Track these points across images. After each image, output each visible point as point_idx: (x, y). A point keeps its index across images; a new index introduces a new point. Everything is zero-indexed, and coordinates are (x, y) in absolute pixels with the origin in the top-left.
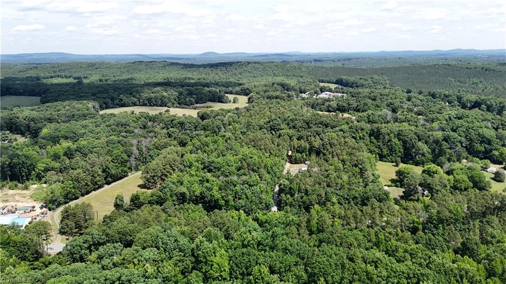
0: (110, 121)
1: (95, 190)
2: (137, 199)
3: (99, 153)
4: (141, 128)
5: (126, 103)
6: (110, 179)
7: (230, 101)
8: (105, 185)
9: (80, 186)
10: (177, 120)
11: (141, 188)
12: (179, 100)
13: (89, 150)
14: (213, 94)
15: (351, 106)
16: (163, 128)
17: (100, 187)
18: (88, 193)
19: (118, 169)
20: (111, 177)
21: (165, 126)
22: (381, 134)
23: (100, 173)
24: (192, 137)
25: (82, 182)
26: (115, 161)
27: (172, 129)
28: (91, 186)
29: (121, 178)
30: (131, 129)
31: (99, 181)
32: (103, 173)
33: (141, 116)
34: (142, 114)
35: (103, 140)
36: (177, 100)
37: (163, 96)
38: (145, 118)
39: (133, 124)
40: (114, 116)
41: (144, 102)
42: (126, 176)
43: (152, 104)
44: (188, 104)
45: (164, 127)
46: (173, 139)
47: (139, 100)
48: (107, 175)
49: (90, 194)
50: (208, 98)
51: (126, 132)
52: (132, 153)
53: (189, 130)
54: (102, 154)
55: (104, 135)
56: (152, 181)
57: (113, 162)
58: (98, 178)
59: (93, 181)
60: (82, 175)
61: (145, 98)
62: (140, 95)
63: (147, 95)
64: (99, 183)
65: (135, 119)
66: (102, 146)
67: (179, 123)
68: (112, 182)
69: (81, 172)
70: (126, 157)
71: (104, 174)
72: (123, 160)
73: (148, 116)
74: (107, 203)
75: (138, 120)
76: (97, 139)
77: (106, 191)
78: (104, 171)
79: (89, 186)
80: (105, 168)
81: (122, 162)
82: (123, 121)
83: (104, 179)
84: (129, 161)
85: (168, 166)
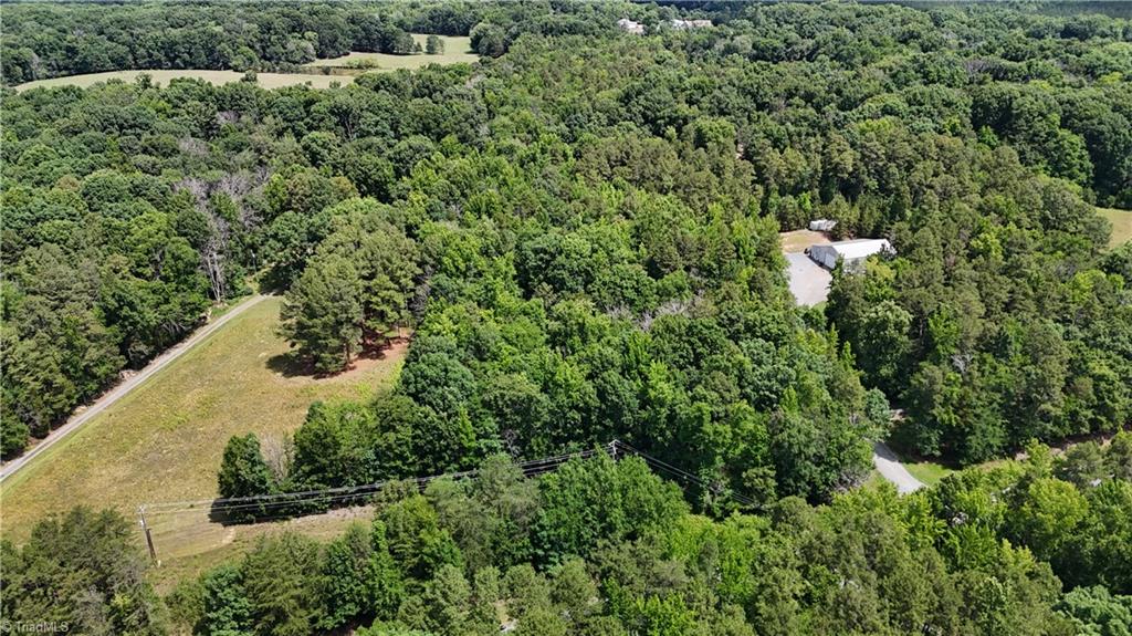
0: (72, 115)
1: (86, 400)
2: (326, 447)
3: (71, 242)
4: (193, 135)
5: (89, 59)
6: (142, 347)
7: (418, 48)
8: (125, 373)
9: (22, 397)
10: (324, 103)
11: (287, 374)
12: (263, 48)
13: (19, 230)
14: (364, 29)
15: (795, 48)
16: (280, 134)
17: (109, 383)
18: (59, 419)
19: (167, 301)
20: (144, 338)
21: (285, 124)
22: (1018, 116)
23: (98, 329)
24: (401, 160)
25: (25, 379)
26: (149, 271)
27: (315, 134)
28: (70, 386)
29: (181, 337)
30: (166, 139)
31: (100, 362)
32: (108, 325)
33: (186, 90)
34: (186, 85)
35: (68, 186)
36: (258, 46)
37: (213, 36)
38: (202, 99)
39: (160, 123)
40: (79, 97)
41: (150, 56)
42: (202, 323)
43: (178, 61)
44: (298, 58)
45: (285, 129)
46: (326, 168)
47: (133, 51)
48: (129, 334)
49: (72, 424)
50: (352, 42)
51: (145, 151)
52: (206, 233)
53: (377, 134)
54: (83, 243)
55: (67, 167)
56: (334, 342)
57: (138, 275)
58: (93, 353)
59: (74, 367)
60: (22, 348)
61: (151, 43)
62: (132, 35)
63: (159, 33)
64: (100, 371)
65: (162, 104)
66: (71, 209)
67: (332, 112)
68: (152, 356)
69: (14, 339)
70: (189, 252)
71: (115, 328)
72: (181, 265)
73: (211, 94)
74: (166, 463)
75: (176, 106)
76: (38, 184)
77: (137, 400)
78: (111, 317)
79: (60, 390)
80: (113, 303)
81: (178, 273)
82: (125, 112)
83: (116, 349)
84: (203, 265)
85: (383, 278)
